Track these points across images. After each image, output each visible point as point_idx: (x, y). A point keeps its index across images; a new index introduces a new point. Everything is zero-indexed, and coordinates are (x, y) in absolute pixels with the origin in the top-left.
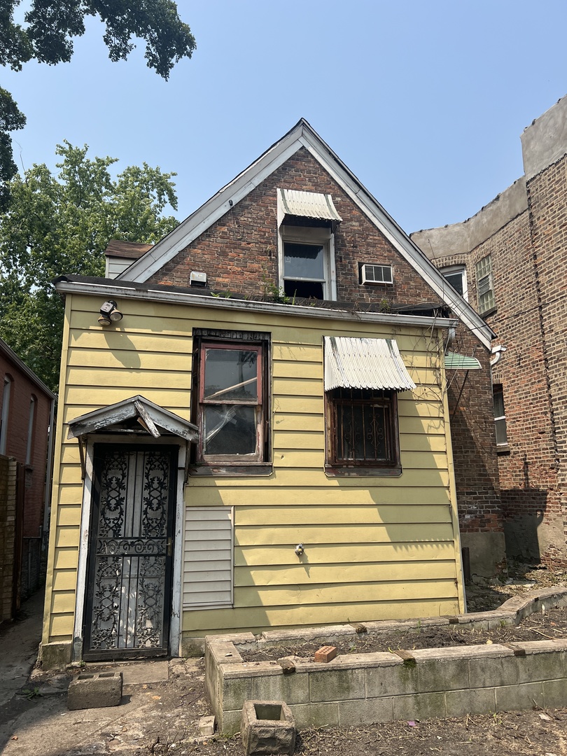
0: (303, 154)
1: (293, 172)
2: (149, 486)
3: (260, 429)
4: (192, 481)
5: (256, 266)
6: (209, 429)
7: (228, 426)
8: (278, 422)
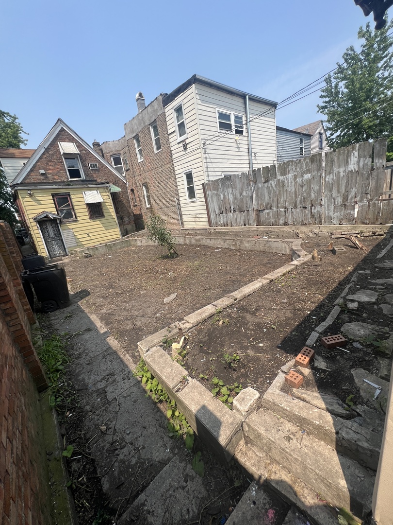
0: (62, 130)
1: (61, 136)
2: (53, 227)
3: (73, 213)
4: (62, 225)
5: (58, 166)
6: (62, 215)
7: (66, 213)
8: (76, 211)
